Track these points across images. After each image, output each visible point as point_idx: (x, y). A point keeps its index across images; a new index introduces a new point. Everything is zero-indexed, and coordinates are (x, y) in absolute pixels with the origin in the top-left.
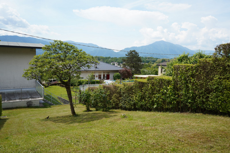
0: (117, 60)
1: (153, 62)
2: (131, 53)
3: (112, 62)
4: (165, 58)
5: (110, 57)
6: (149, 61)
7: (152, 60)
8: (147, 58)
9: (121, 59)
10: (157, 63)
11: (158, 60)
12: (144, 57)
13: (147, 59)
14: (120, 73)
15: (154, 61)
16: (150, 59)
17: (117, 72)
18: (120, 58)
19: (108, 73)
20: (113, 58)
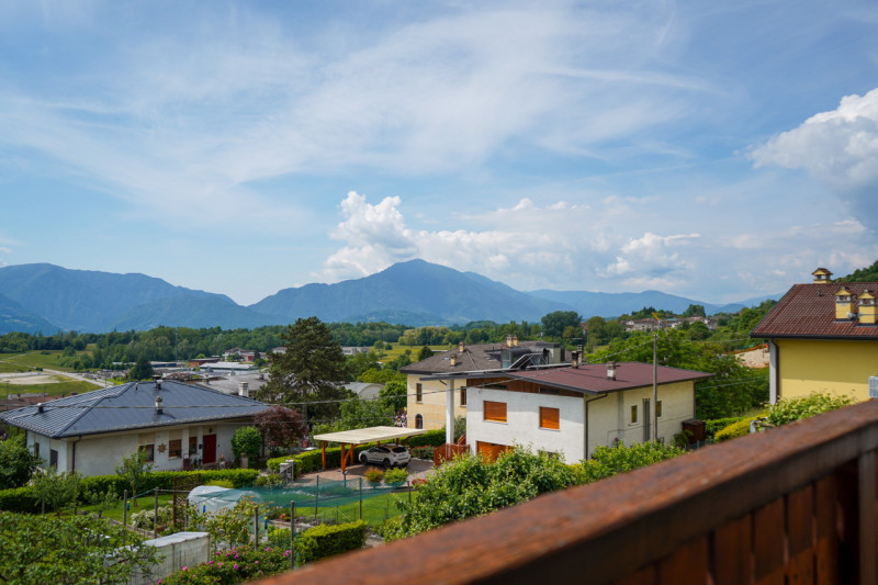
0: (250, 339)
1: (389, 341)
2: (304, 327)
3: (228, 348)
4: (432, 326)
5: (219, 329)
6: (376, 340)
7: (386, 331)
8: (364, 328)
9: (263, 334)
10: (403, 344)
11: (407, 332)
12: (354, 323)
13: (366, 332)
14: (257, 426)
15: (393, 339)
16: (378, 332)
17: (246, 426)
18: (261, 330)
19: (211, 431)
20: (230, 332)
